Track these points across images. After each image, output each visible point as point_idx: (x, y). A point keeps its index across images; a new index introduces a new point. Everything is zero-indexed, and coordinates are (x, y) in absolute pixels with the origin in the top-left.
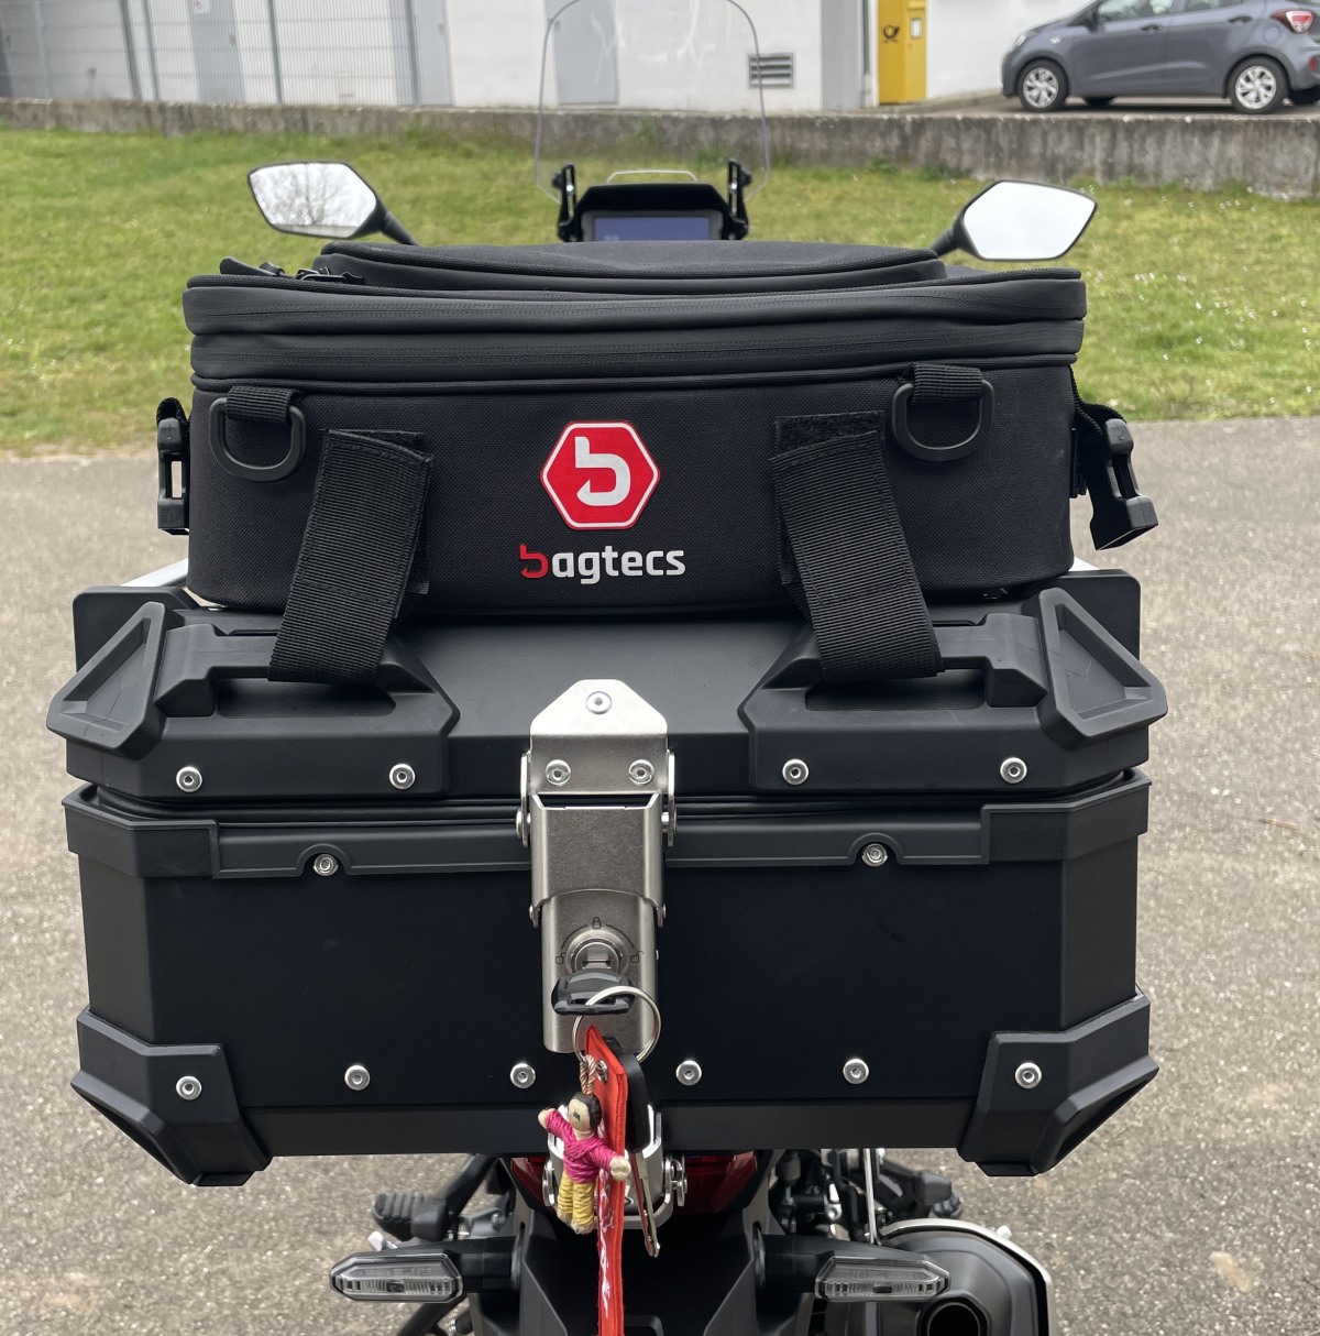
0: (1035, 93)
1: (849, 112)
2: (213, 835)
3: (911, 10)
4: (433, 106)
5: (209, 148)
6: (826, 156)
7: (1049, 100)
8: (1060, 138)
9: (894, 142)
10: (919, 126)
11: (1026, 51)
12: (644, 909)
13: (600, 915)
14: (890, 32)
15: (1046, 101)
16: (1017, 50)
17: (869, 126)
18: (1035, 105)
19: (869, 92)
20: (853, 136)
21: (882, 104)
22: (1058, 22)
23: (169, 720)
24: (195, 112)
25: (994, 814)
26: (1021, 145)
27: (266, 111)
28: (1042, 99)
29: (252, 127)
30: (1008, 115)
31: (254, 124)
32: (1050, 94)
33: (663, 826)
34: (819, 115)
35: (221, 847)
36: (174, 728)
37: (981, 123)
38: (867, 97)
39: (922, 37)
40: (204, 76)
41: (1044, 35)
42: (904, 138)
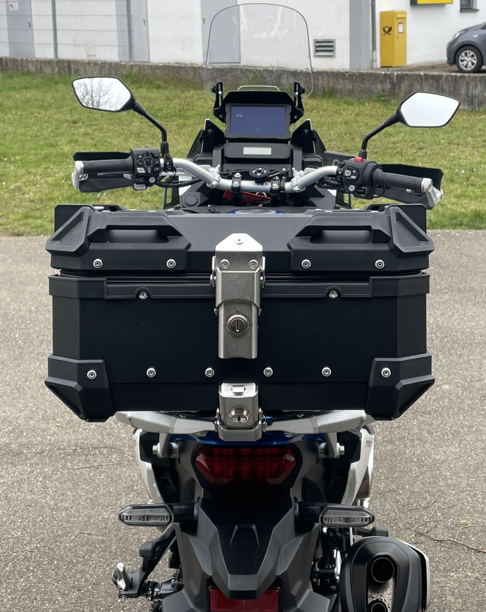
0: (465, 63)
1: (364, 70)
2: (105, 283)
3: (397, 18)
4: (140, 62)
5: (17, 81)
6: (351, 93)
7: (473, 67)
8: (476, 86)
9: (388, 86)
10: (401, 78)
11: (460, 41)
12: (254, 309)
13: (239, 310)
14: (387, 30)
15: (471, 67)
16: (455, 40)
17: (374, 77)
18: (465, 69)
19: (376, 61)
20: (366, 83)
21: (382, 67)
22: (476, 26)
23: (91, 243)
24: (9, 62)
25: (374, 280)
26: (455, 89)
27: (48, 62)
28: (469, 66)
29: (40, 71)
30: (448, 74)
31: (41, 69)
32: (473, 64)
33: (261, 281)
34: (348, 71)
35: (108, 288)
36: (93, 246)
37: (433, 77)
38: (374, 63)
39: (404, 32)
40: (12, 43)
41: (469, 33)
42: (392, 84)
